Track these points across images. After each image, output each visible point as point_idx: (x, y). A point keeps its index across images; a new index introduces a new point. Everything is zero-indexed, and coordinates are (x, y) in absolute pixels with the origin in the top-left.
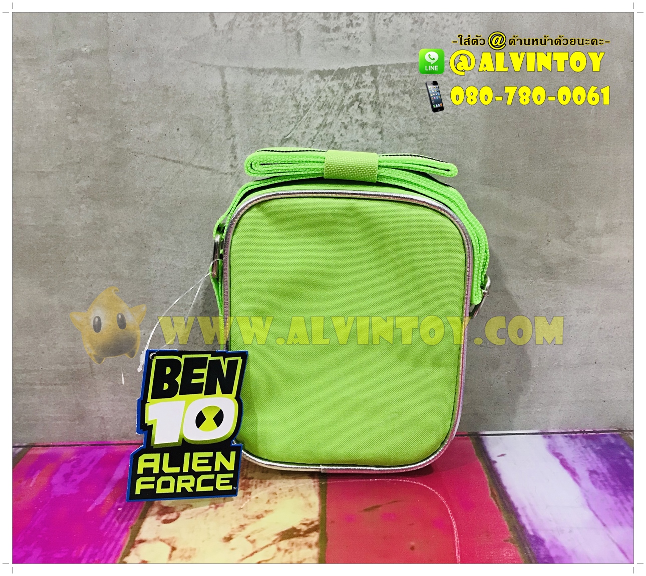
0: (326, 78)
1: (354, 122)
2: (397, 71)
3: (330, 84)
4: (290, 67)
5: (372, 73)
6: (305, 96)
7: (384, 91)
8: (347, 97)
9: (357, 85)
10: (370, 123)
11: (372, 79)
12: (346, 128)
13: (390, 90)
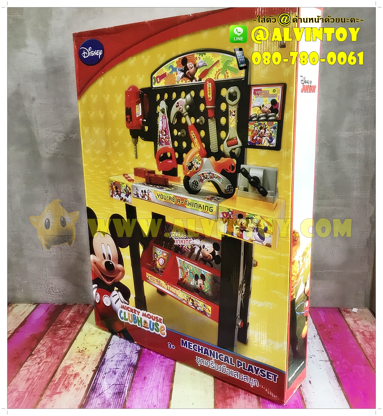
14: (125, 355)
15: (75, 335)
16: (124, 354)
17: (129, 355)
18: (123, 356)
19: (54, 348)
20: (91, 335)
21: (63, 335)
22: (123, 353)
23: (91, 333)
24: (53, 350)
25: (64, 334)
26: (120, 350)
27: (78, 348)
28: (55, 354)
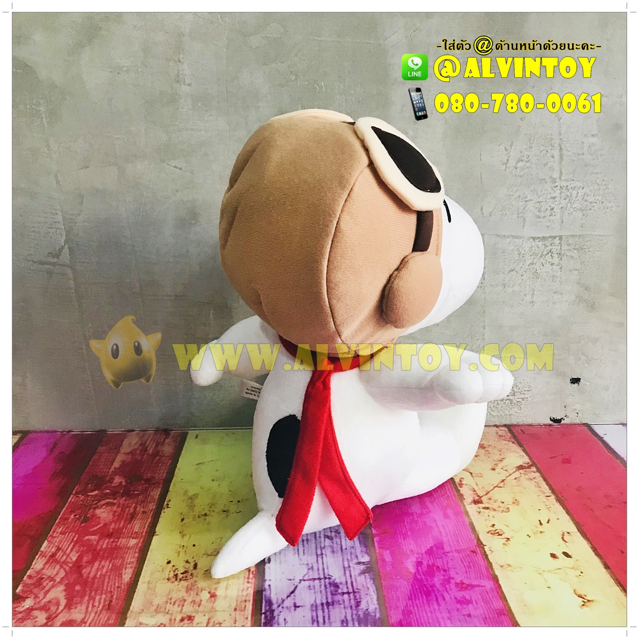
0: (536, 241)
1: (547, 262)
2: (572, 238)
3: (538, 244)
4: (518, 235)
5: (560, 239)
6: (524, 249)
7: (565, 248)
8: (545, 250)
9: (551, 244)
10: (556, 263)
11: (559, 242)
12: (543, 265)
13: (568, 248)
14: (330, 584)
15: (149, 520)
16: (327, 580)
17: (344, 581)
18: (325, 586)
19: (89, 568)
20: (198, 519)
21: (111, 523)
22: (322, 576)
23: (197, 514)
24: (88, 577)
25: (116, 518)
26: (308, 564)
27: (170, 565)
28: (96, 591)
